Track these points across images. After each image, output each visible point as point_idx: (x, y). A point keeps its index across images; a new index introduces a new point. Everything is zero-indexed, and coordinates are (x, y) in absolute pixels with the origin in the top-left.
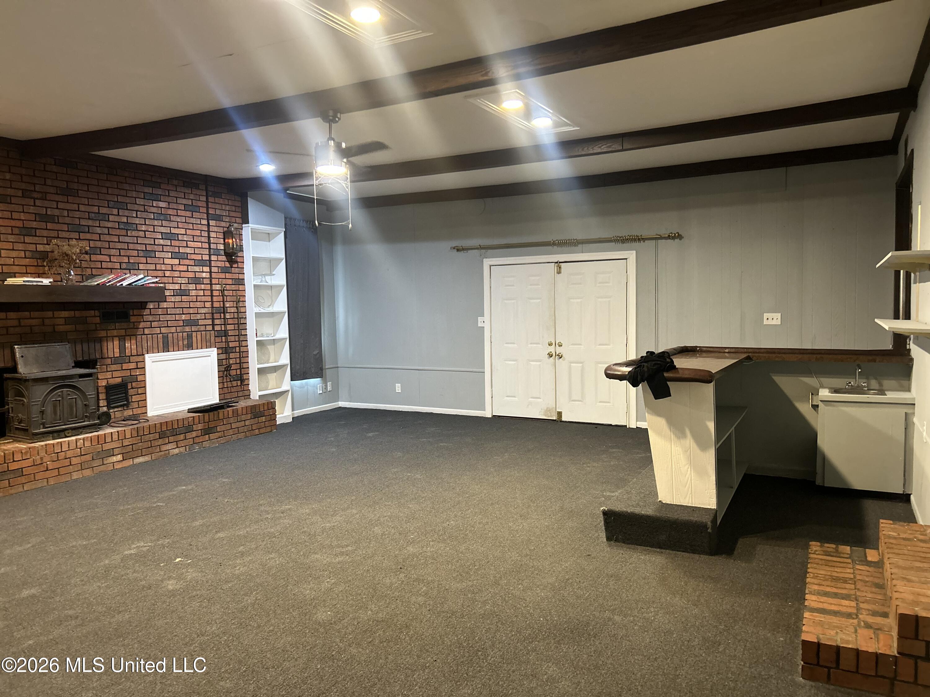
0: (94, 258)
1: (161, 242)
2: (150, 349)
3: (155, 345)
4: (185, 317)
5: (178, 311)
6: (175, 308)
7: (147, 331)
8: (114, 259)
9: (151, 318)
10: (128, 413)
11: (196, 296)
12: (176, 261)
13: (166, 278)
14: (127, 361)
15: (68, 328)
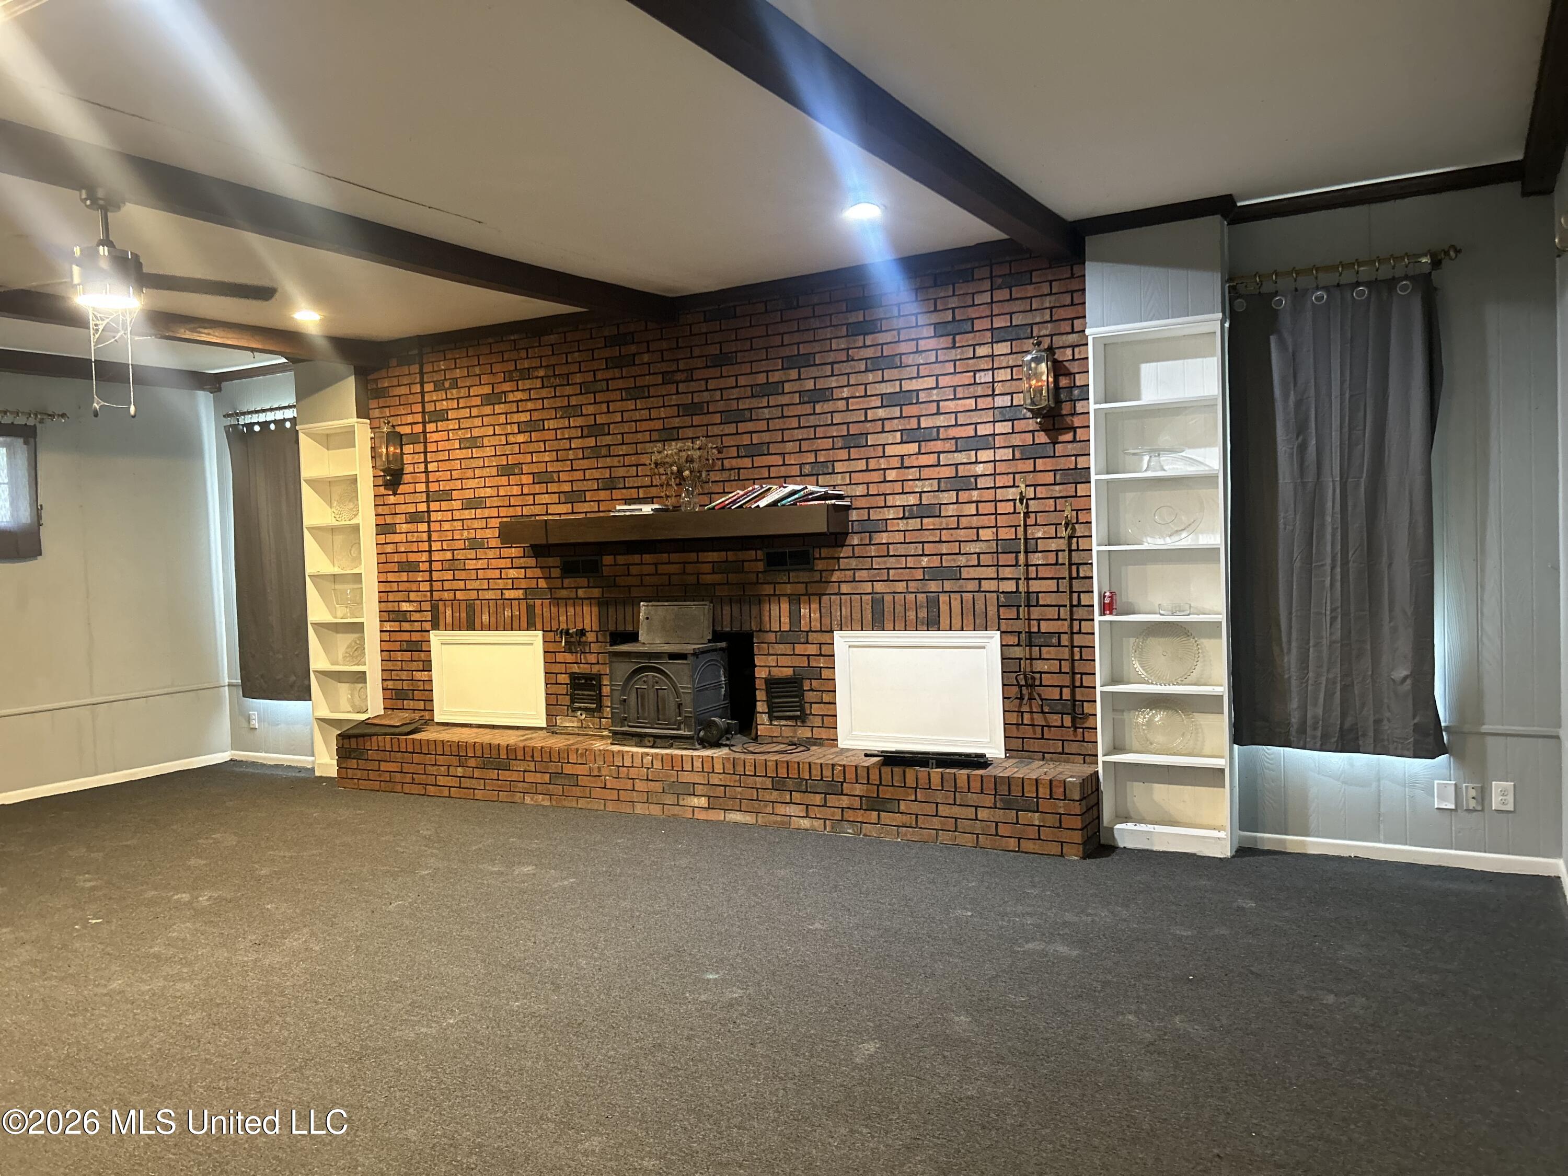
0: (758, 461)
1: (881, 413)
2: (846, 622)
3: (857, 616)
4: (928, 561)
5: (912, 550)
6: (905, 543)
7: (845, 588)
8: (790, 460)
9: (853, 563)
10: (804, 733)
11: (958, 516)
12: (913, 448)
13: (888, 484)
14: (802, 640)
15: (717, 578)
